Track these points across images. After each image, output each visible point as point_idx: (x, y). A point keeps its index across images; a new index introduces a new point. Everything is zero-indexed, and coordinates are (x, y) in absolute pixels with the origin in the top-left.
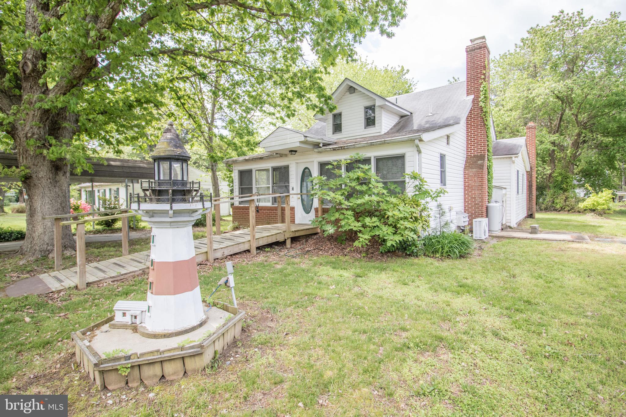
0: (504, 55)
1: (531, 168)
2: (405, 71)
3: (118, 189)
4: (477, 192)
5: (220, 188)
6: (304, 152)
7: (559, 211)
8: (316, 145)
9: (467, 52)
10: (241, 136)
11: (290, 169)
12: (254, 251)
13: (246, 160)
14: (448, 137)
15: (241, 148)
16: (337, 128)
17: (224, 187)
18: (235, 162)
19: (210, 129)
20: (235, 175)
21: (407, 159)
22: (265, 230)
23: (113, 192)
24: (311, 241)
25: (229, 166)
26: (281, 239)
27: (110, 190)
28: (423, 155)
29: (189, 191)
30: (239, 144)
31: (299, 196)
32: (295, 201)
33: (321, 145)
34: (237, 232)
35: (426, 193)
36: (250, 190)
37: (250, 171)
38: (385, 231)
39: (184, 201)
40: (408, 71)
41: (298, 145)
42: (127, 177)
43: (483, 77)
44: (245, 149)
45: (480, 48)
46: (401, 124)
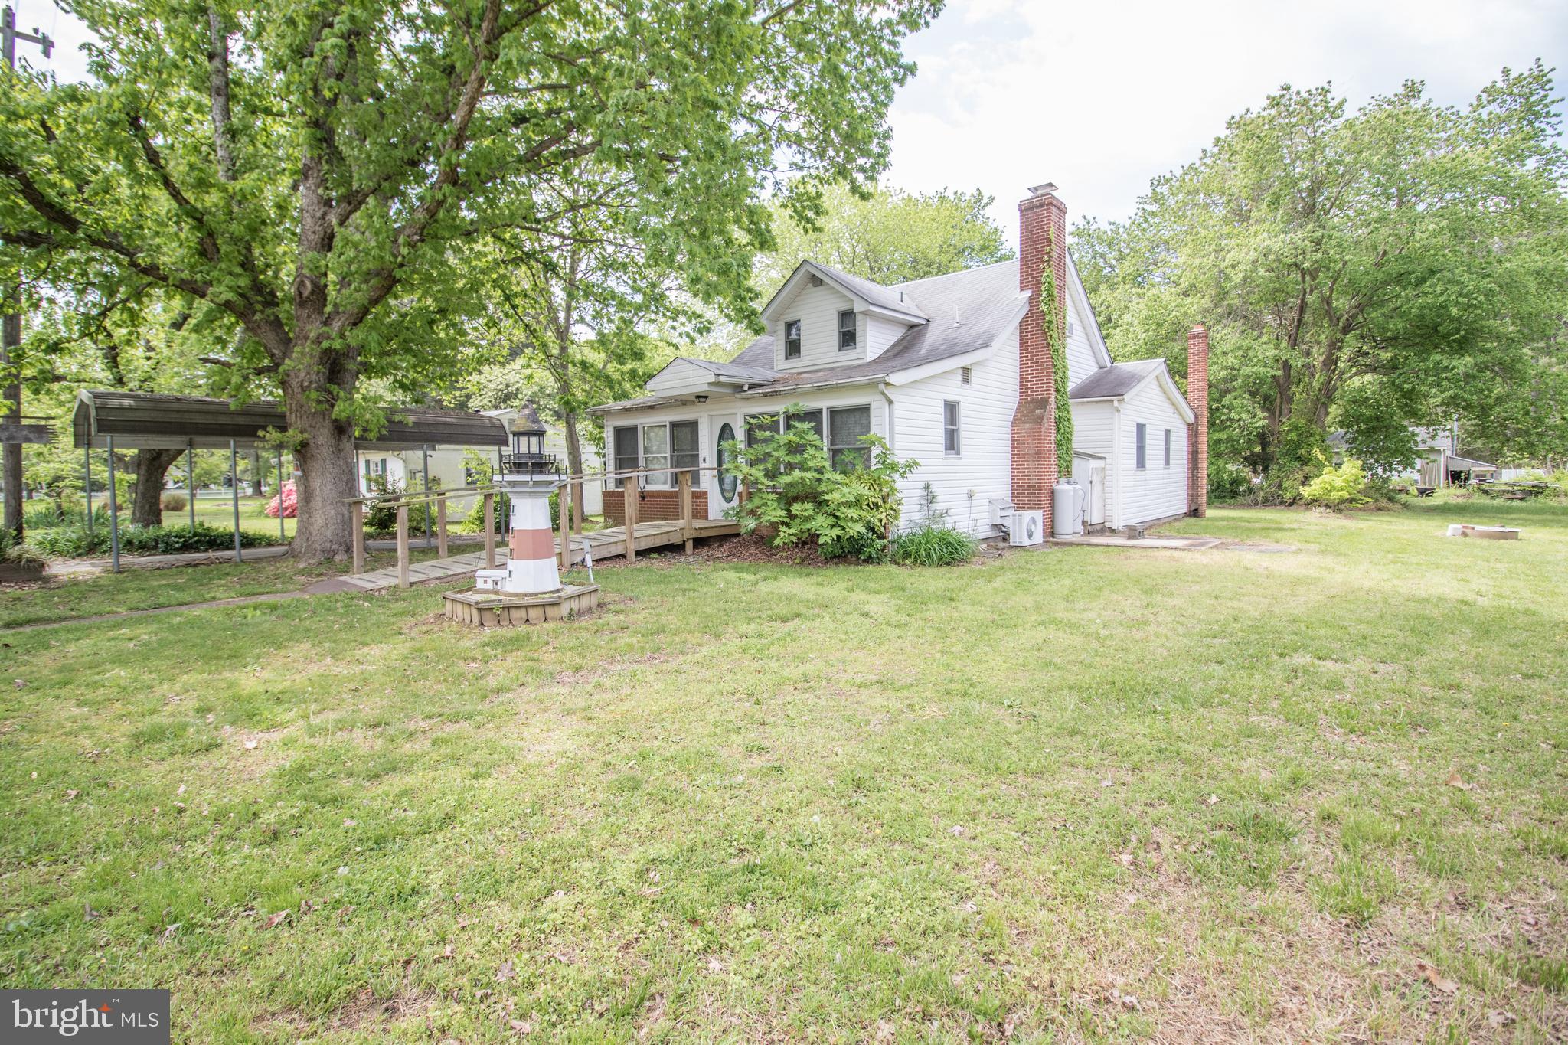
0: (1190, 167)
1: (1196, 417)
2: (985, 200)
3: (384, 461)
4: (1032, 465)
5: (583, 458)
6: (720, 399)
7: (1291, 505)
8: (738, 388)
9: (1021, 211)
10: (621, 360)
11: (700, 427)
12: (631, 556)
13: (626, 410)
14: (966, 371)
15: (620, 384)
16: (793, 348)
17: (589, 455)
18: (607, 412)
19: (563, 349)
20: (609, 435)
21: (873, 413)
22: (653, 527)
23: (372, 467)
24: (726, 546)
25: (598, 419)
26: (676, 540)
27: (368, 462)
28: (896, 405)
29: (546, 464)
30: (616, 376)
31: (715, 472)
32: (708, 482)
33: (746, 388)
34: (609, 531)
35: (893, 467)
36: (633, 463)
37: (633, 430)
38: (819, 522)
39: (541, 473)
40: (991, 199)
41: (705, 388)
42: (426, 441)
43: (1046, 258)
44: (627, 386)
45: (1042, 205)
46: (905, 342)
